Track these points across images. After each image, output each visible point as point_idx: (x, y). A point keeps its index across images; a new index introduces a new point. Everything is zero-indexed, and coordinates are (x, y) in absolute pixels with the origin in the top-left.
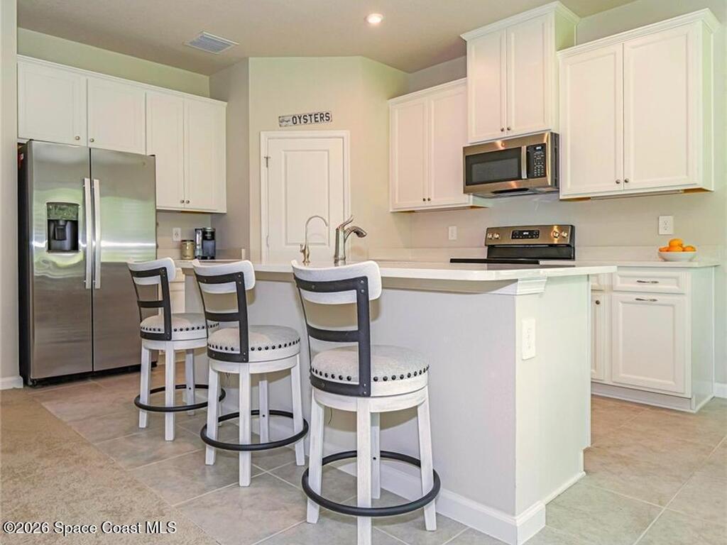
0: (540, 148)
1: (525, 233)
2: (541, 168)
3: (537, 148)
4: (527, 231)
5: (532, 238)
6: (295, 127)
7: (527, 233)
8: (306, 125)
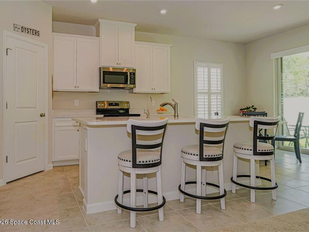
0: (133, 74)
1: (113, 104)
2: (133, 81)
3: (132, 74)
4: (114, 103)
5: (117, 106)
6: (22, 33)
7: (114, 104)
8: (27, 35)
